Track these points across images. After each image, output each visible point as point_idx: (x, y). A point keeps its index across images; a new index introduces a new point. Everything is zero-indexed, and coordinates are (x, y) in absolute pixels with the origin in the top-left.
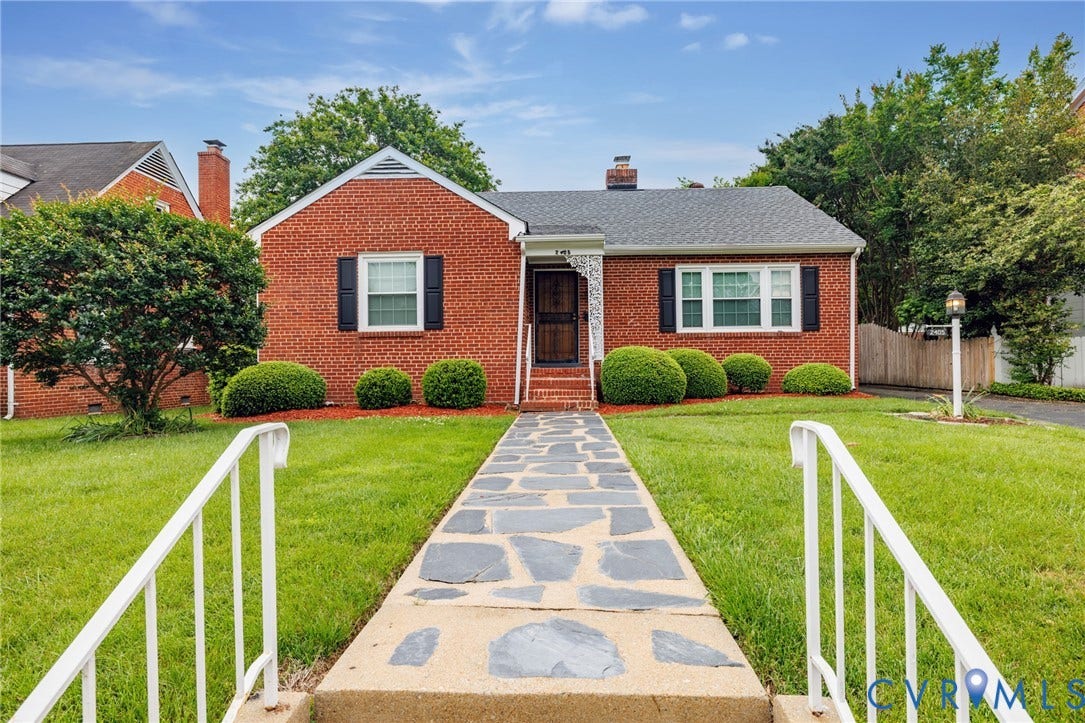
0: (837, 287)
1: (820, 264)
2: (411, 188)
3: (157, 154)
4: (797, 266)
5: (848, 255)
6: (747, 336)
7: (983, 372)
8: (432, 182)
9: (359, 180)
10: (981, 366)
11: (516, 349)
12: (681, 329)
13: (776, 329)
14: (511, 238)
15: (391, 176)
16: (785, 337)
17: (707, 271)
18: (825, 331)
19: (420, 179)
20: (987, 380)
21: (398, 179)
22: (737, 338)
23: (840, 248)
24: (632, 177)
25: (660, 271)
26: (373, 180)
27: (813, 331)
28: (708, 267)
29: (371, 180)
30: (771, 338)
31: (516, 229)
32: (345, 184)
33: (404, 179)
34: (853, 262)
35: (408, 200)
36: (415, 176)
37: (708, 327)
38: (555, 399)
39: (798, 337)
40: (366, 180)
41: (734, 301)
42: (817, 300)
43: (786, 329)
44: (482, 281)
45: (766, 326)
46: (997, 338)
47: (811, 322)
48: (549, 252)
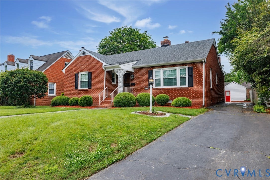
1: (194, 66)
2: (87, 57)
3: (68, 52)
4: (187, 67)
5: (202, 62)
6: (172, 89)
8: (90, 55)
9: (79, 57)
12: (155, 87)
13: (181, 87)
15: (84, 55)
16: (183, 89)
17: (161, 70)
18: (195, 87)
22: (169, 89)
24: (169, 42)
25: (149, 71)
27: (191, 87)
29: (81, 56)
30: (179, 89)
32: (77, 58)
33: (86, 55)
35: (86, 60)
37: (162, 86)
39: (186, 89)
42: (193, 77)
43: (183, 87)
44: (98, 77)
45: (178, 86)
47: (191, 84)
48: (111, 70)
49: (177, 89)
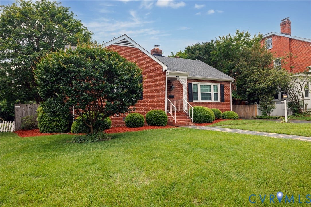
0: (228, 90)
1: (224, 84)
2: (132, 50)
4: (219, 84)
5: (230, 82)
6: (209, 103)
7: (253, 113)
8: (139, 49)
9: (114, 45)
10: (253, 111)
11: (165, 107)
12: (194, 101)
13: (215, 102)
14: (163, 71)
15: (125, 46)
16: (217, 104)
17: (199, 84)
18: (226, 102)
19: (135, 48)
20: (255, 115)
21: (127, 47)
22: (207, 104)
23: (228, 80)
24: (160, 52)
26: (119, 46)
27: (223, 102)
28: (199, 83)
29: (118, 46)
30: (214, 104)
31: (164, 68)
32: (109, 46)
33: (130, 47)
34: (231, 84)
35: (131, 54)
36: (133, 47)
37: (200, 101)
38: (181, 122)
39: (220, 104)
40: (116, 45)
41: (205, 93)
42: (224, 94)
43: (217, 102)
44: (154, 84)
45: (213, 101)
46: (257, 105)
47: (223, 100)
48: (173, 76)
49: (213, 104)
